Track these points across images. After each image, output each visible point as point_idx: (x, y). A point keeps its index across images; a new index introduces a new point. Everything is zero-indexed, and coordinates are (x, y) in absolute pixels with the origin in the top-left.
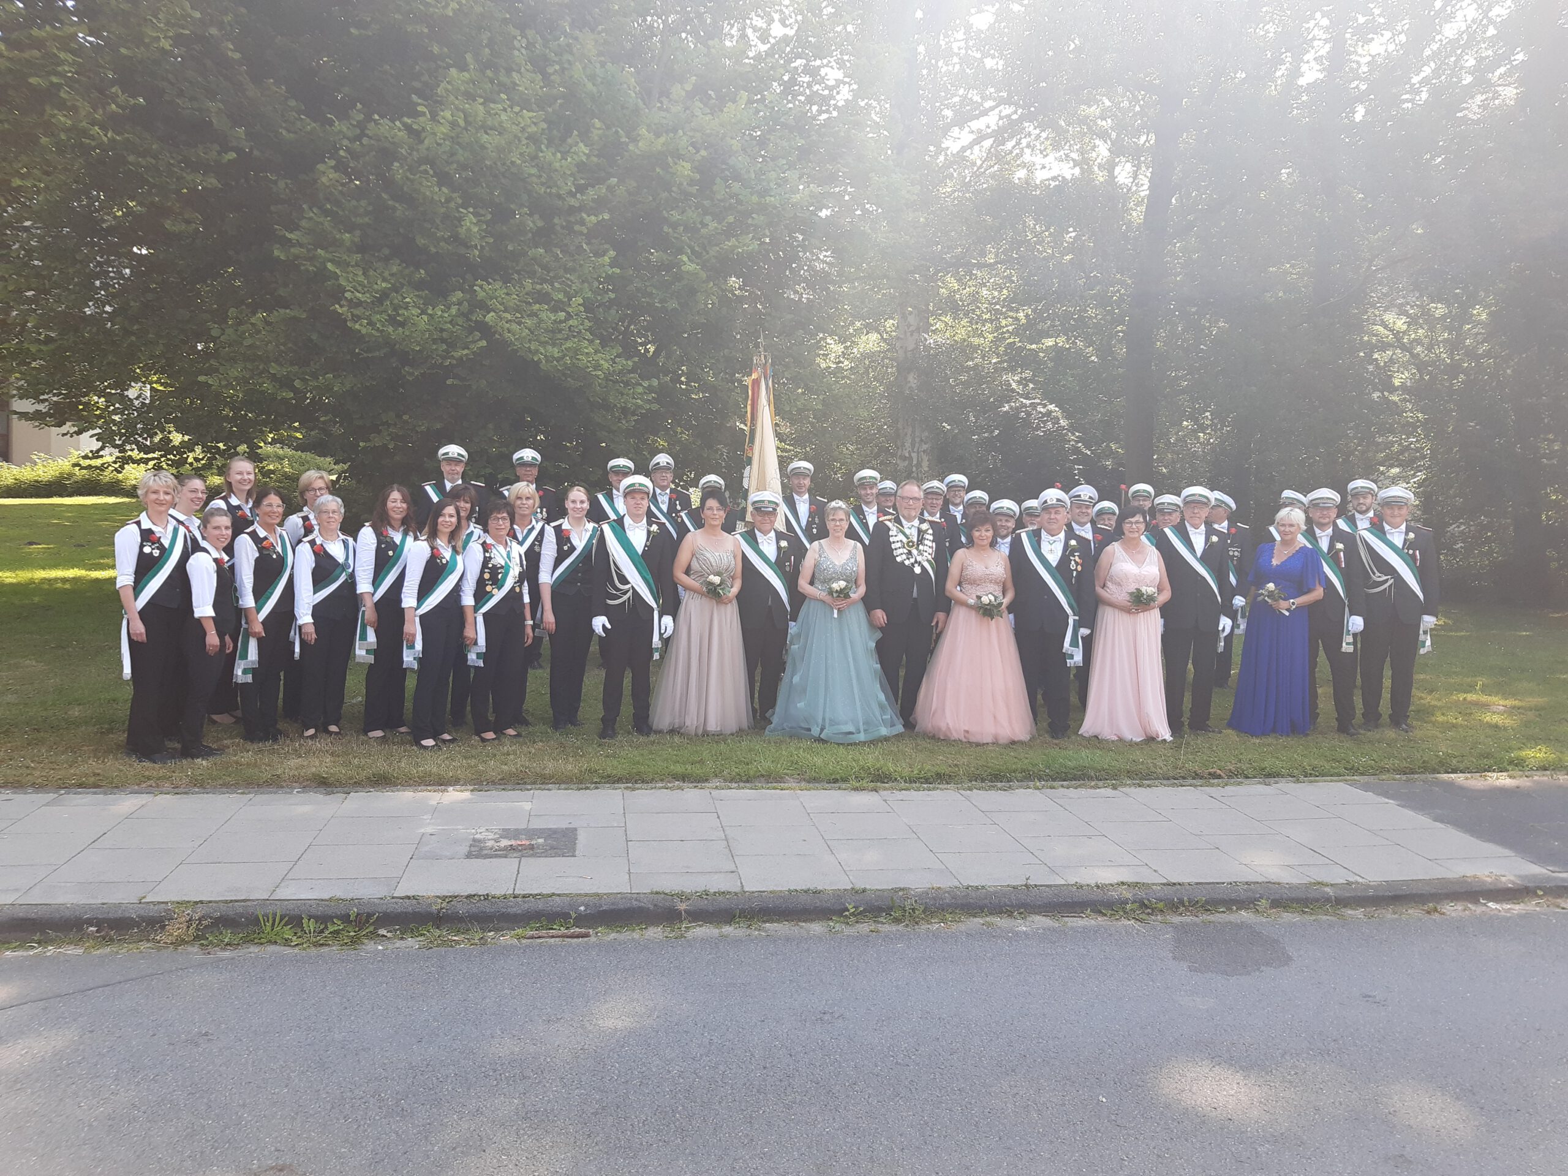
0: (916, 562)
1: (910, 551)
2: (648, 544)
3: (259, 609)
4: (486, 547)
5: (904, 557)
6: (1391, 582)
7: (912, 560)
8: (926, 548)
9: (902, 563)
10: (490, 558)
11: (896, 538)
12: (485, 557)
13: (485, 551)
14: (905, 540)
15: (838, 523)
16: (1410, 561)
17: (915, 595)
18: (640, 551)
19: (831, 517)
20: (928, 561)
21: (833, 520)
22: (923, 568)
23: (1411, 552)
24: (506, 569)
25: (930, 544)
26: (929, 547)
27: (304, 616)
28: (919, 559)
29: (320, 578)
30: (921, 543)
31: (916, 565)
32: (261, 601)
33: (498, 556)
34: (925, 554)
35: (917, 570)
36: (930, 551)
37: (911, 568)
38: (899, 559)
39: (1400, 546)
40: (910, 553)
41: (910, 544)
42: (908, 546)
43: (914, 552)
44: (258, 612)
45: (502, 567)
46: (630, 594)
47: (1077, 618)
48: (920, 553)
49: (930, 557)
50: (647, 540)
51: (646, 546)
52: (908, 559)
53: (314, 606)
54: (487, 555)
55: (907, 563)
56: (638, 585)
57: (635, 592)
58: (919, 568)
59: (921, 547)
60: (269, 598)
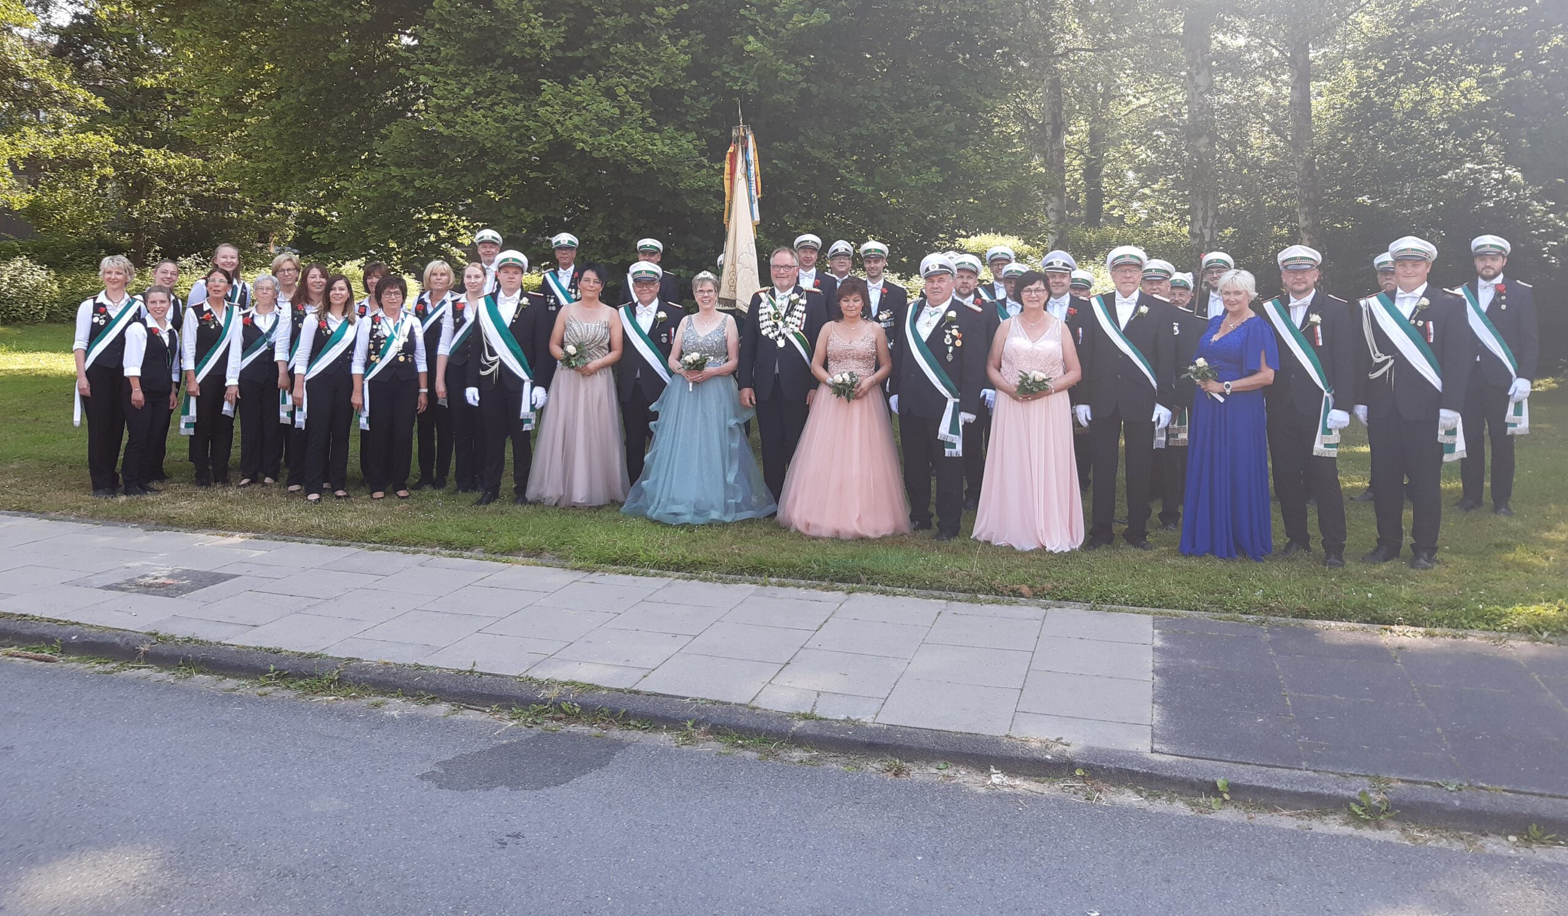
0: (780, 334)
1: (776, 323)
2: (517, 316)
3: (197, 373)
4: (375, 320)
5: (770, 329)
6: (1391, 363)
7: (777, 333)
8: (794, 320)
9: (767, 336)
10: (377, 330)
11: (766, 309)
12: (372, 329)
13: (373, 323)
14: (772, 311)
15: (706, 294)
16: (1418, 335)
17: (777, 371)
18: (508, 323)
19: (699, 289)
20: (793, 333)
21: (701, 291)
22: (788, 341)
23: (1420, 323)
24: (390, 340)
25: (799, 315)
26: (798, 320)
27: (232, 380)
28: (784, 331)
29: (247, 348)
30: (790, 315)
31: (780, 338)
32: (199, 365)
33: (385, 329)
34: (791, 326)
35: (781, 343)
36: (799, 322)
37: (774, 342)
38: (764, 332)
39: (1407, 317)
40: (776, 326)
41: (777, 316)
42: (774, 318)
43: (780, 324)
44: (196, 375)
45: (385, 338)
46: (497, 365)
47: (958, 400)
48: (786, 325)
49: (797, 330)
50: (516, 313)
51: (514, 318)
52: (773, 332)
53: (242, 372)
54: (375, 327)
55: (771, 336)
56: (505, 357)
57: (502, 365)
58: (783, 341)
59: (788, 319)
60: (206, 363)
